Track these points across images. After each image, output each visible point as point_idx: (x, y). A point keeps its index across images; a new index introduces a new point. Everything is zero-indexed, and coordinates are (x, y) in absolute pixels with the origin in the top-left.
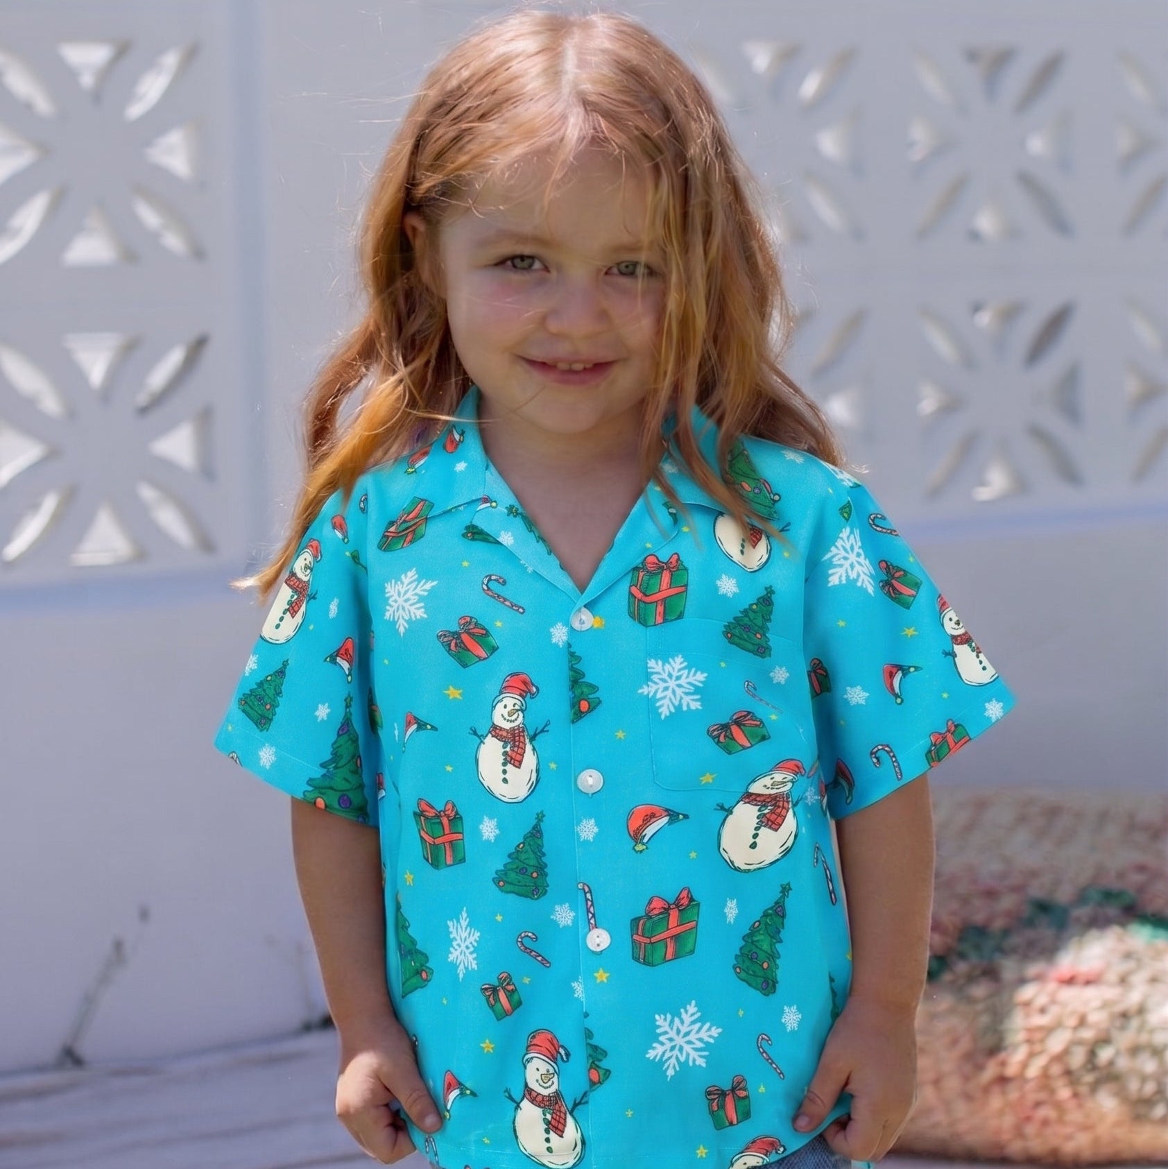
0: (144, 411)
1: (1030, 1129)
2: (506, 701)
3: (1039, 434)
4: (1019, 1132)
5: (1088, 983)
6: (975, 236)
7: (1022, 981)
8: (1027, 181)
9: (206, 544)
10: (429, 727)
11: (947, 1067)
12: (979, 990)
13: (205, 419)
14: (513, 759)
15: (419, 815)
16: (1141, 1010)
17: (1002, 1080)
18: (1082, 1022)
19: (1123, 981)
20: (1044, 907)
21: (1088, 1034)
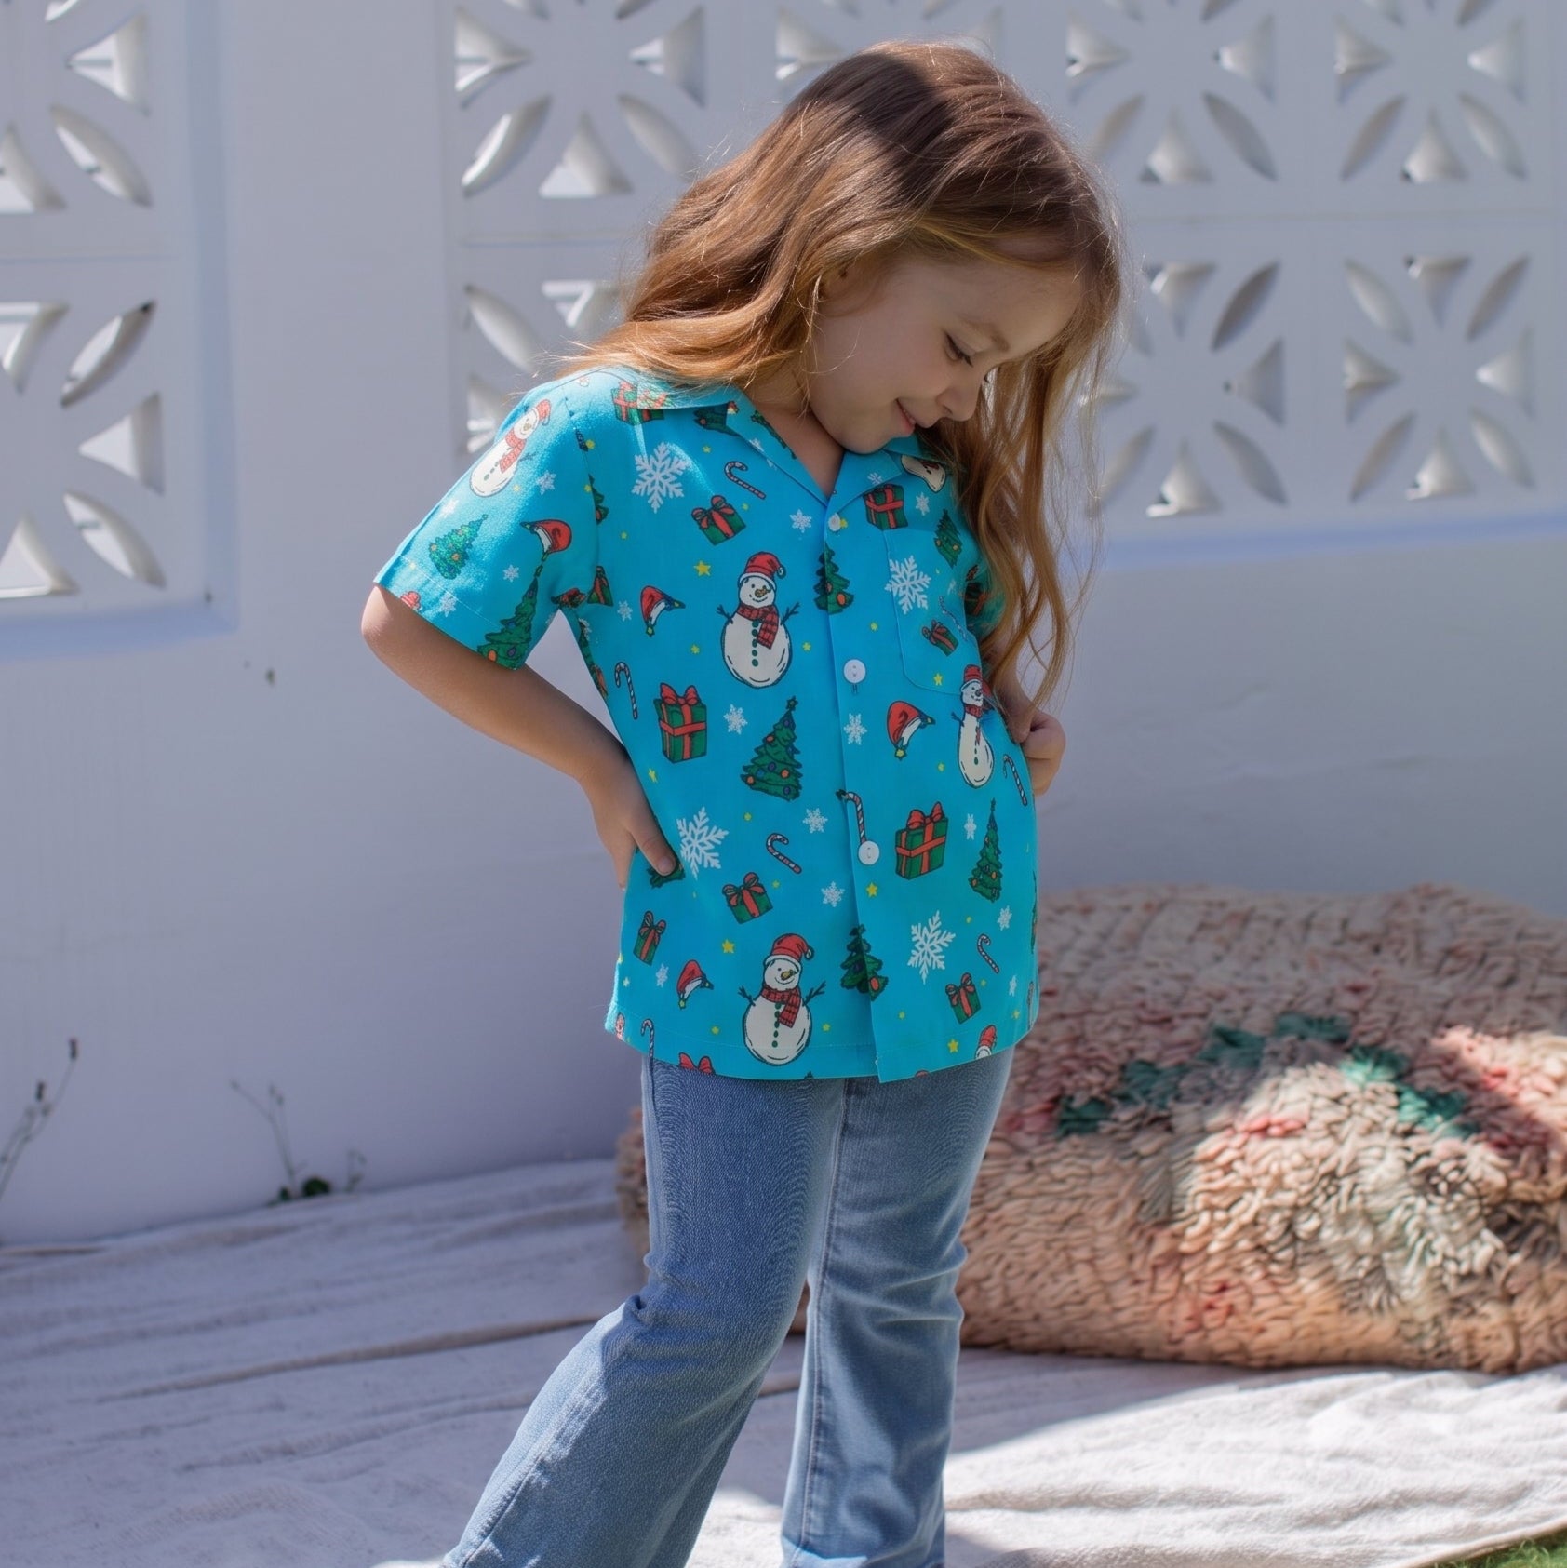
0: (68, 401)
1: (1210, 1319)
2: (752, 581)
3: (1227, 432)
4: (1197, 1324)
5: (1288, 1134)
6: (1150, 177)
7: (1203, 1133)
8: (1215, 104)
9: (153, 576)
10: (676, 604)
11: (1105, 1241)
12: (1146, 1143)
13: (150, 411)
14: (764, 639)
15: (661, 702)
16: (1354, 1170)
17: (1175, 1258)
18: (1279, 1183)
19: (1332, 1130)
20: (1229, 1038)
21: (1287, 1198)
